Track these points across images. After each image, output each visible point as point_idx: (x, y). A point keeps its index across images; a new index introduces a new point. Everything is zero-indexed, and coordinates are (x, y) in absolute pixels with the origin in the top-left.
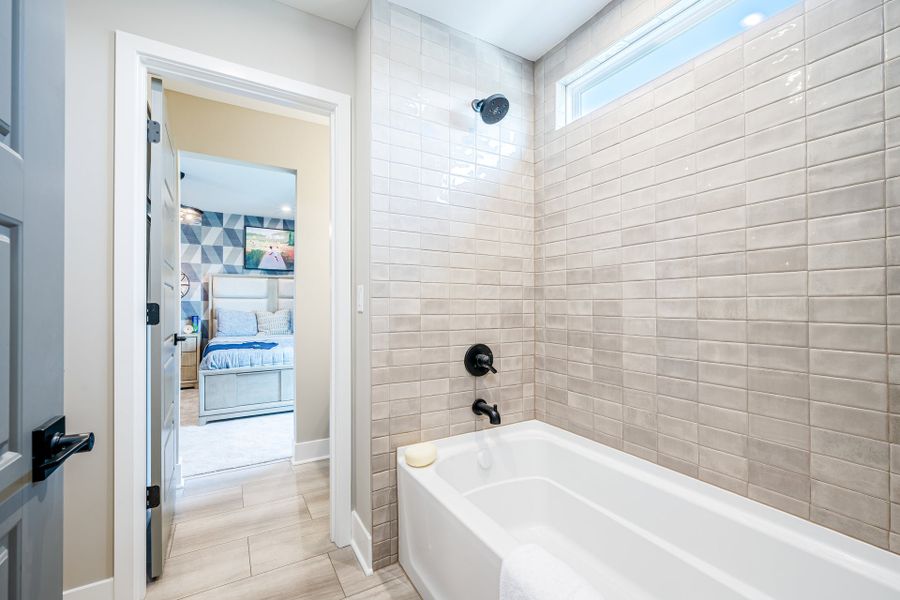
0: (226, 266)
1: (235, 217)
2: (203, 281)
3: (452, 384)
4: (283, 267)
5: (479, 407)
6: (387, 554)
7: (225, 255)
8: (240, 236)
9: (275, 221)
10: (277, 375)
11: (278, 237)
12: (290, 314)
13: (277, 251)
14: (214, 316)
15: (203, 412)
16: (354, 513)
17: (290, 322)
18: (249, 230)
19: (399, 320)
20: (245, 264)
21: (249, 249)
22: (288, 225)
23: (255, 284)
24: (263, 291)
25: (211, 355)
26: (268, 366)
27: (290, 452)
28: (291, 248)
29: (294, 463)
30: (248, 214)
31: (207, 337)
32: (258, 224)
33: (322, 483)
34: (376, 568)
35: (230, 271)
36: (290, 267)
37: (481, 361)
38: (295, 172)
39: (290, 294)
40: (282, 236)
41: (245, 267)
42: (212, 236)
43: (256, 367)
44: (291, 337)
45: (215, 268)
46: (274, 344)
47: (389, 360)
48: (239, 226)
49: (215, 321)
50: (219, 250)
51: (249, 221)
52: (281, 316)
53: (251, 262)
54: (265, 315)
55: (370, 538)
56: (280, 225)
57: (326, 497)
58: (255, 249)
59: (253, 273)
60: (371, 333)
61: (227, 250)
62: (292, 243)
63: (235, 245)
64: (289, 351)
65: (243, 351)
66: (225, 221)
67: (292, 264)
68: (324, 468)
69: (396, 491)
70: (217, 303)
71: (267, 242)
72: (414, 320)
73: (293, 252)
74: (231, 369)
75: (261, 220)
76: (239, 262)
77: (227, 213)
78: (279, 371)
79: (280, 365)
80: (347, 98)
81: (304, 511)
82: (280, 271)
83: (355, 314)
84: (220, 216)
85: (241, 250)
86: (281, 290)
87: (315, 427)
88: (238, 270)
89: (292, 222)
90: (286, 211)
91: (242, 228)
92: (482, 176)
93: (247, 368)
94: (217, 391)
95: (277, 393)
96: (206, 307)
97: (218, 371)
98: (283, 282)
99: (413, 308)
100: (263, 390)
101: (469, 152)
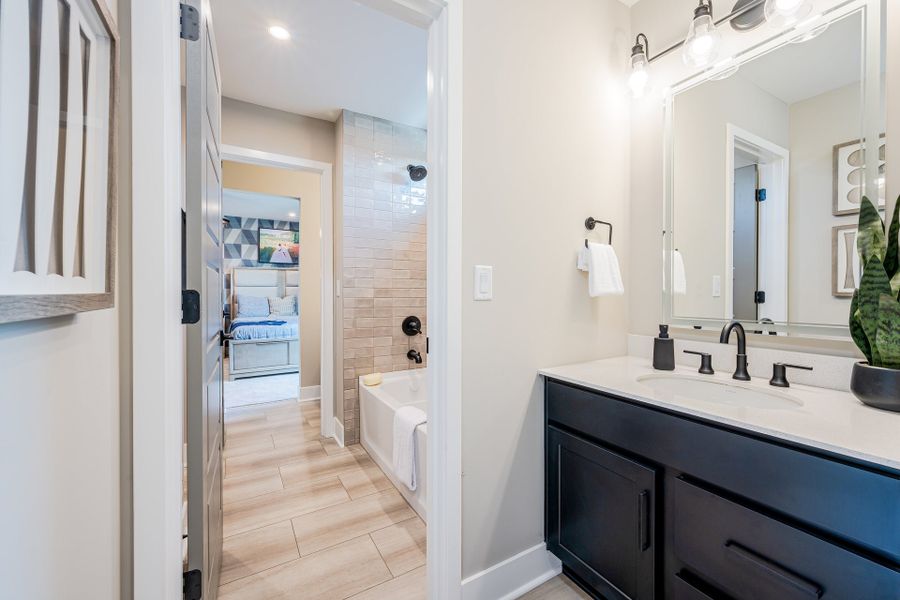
0: (244, 261)
1: (251, 221)
2: (226, 273)
3: (394, 340)
4: (290, 261)
5: (411, 355)
6: (353, 437)
7: (244, 251)
8: (255, 236)
9: (283, 223)
10: (286, 345)
11: (285, 236)
12: (296, 299)
13: (285, 248)
14: (235, 301)
15: (232, 372)
16: (336, 418)
17: (296, 306)
18: (262, 231)
19: (360, 301)
20: (259, 258)
21: (262, 247)
22: (294, 227)
23: (267, 275)
24: (274, 281)
25: (237, 329)
26: (280, 338)
27: (296, 395)
28: (295, 245)
29: (299, 400)
30: (261, 218)
31: (229, 318)
32: (270, 226)
33: (317, 411)
34: (346, 445)
35: (247, 264)
36: (295, 260)
37: (412, 327)
38: (299, 199)
39: (295, 284)
40: (289, 235)
41: (259, 261)
42: (234, 236)
43: (270, 339)
44: (297, 317)
45: (236, 262)
46: (284, 322)
47: (354, 324)
48: (254, 227)
49: (236, 305)
50: (238, 247)
51: (262, 223)
52: (289, 301)
53: (264, 257)
54: (276, 300)
55: (342, 427)
56: (287, 227)
57: (319, 417)
58: (267, 246)
59: (265, 266)
60: (343, 307)
61: (245, 247)
62: (297, 241)
63: (251, 243)
64: (295, 327)
65: (261, 326)
66: (243, 223)
67: (297, 259)
68: (318, 404)
69: (358, 402)
70: (237, 290)
71: (277, 241)
72: (370, 301)
73: (298, 248)
74: (252, 339)
75: (271, 222)
76: (254, 257)
77: (245, 216)
78: (288, 342)
79: (288, 337)
80: (330, 165)
81: (306, 424)
82: (287, 265)
83: (335, 297)
84: (239, 220)
85: (256, 247)
86: (288, 279)
87: (312, 378)
88: (254, 264)
89: (297, 224)
90: (292, 216)
91: (256, 229)
92: (414, 212)
93: (265, 339)
94: (243, 356)
95: (286, 358)
96: (229, 294)
97: (243, 341)
98: (290, 273)
99: (370, 294)
100: (276, 356)
101: (404, 198)
